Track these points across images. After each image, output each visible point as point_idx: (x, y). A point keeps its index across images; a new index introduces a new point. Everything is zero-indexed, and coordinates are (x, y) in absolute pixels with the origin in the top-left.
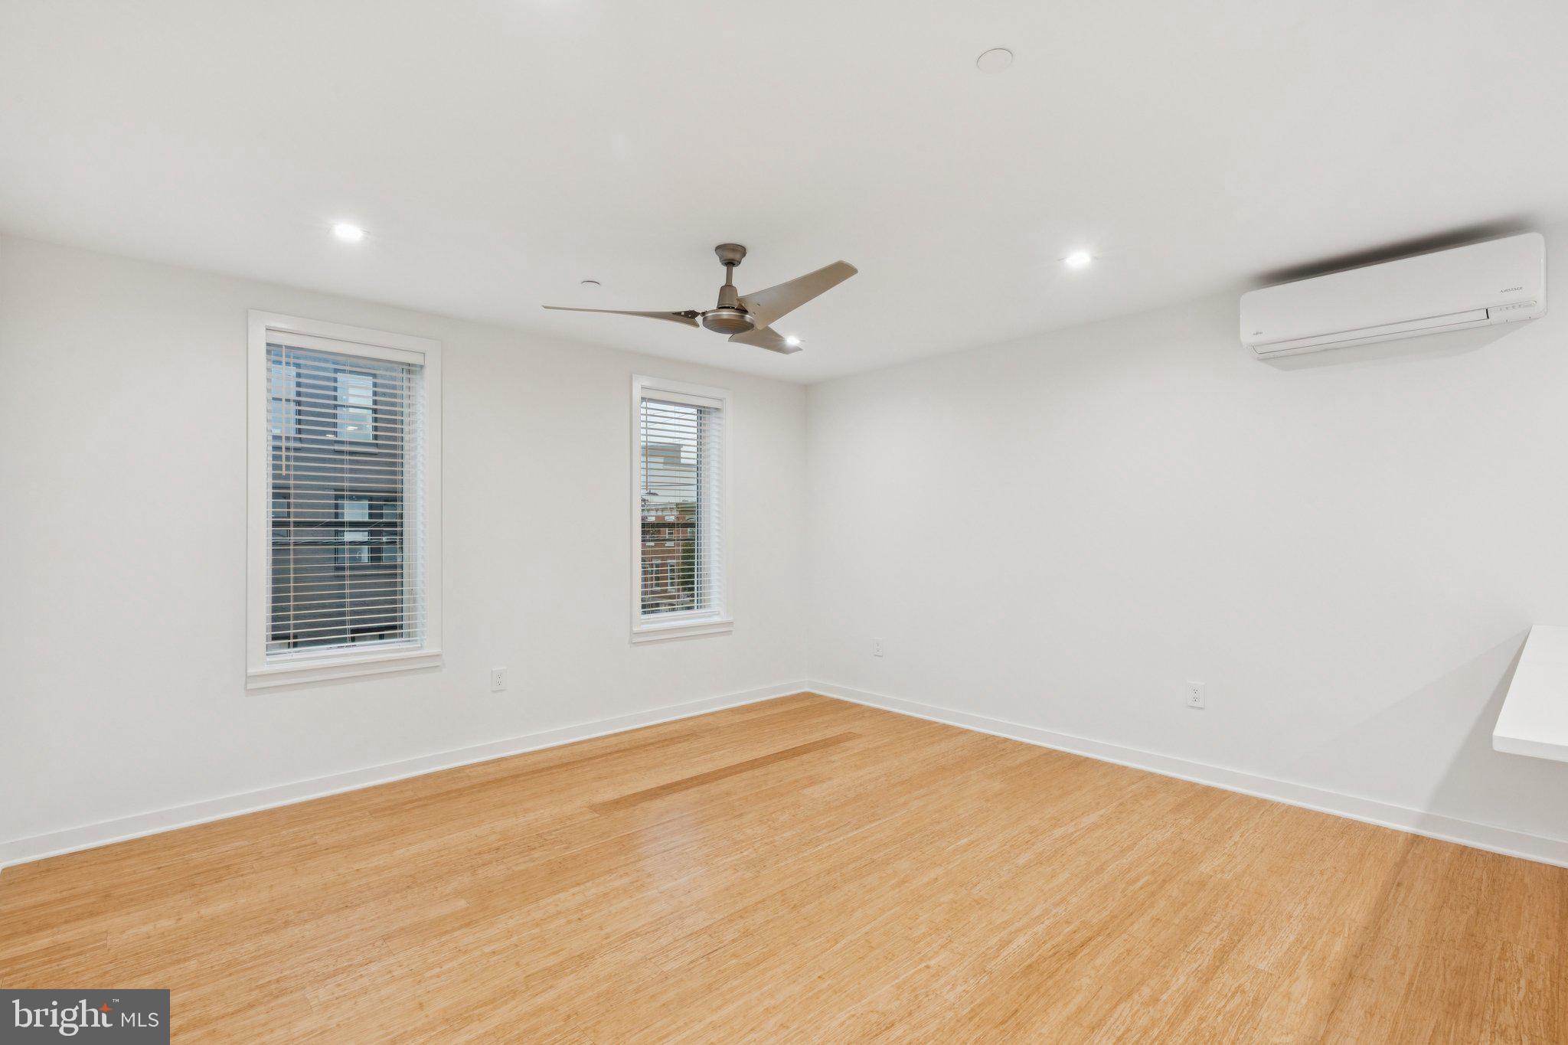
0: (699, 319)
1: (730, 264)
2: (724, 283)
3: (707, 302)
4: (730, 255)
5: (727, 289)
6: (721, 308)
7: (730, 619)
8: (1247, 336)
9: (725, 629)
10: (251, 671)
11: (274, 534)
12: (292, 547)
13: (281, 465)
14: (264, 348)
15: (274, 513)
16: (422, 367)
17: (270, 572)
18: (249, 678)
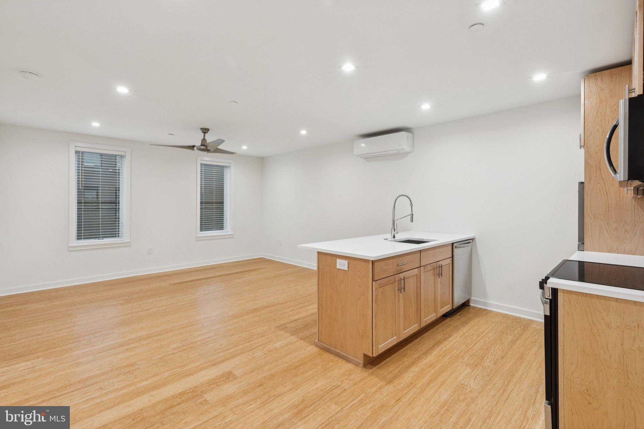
0: (195, 148)
1: (205, 133)
2: (203, 138)
3: (198, 143)
4: (204, 131)
5: (204, 140)
6: (202, 145)
7: (233, 233)
8: (355, 153)
9: (231, 237)
10: (70, 245)
11: (78, 206)
12: (83, 210)
13: (80, 186)
14: (74, 151)
15: (78, 200)
16: (125, 156)
17: (77, 217)
18: (69, 247)
